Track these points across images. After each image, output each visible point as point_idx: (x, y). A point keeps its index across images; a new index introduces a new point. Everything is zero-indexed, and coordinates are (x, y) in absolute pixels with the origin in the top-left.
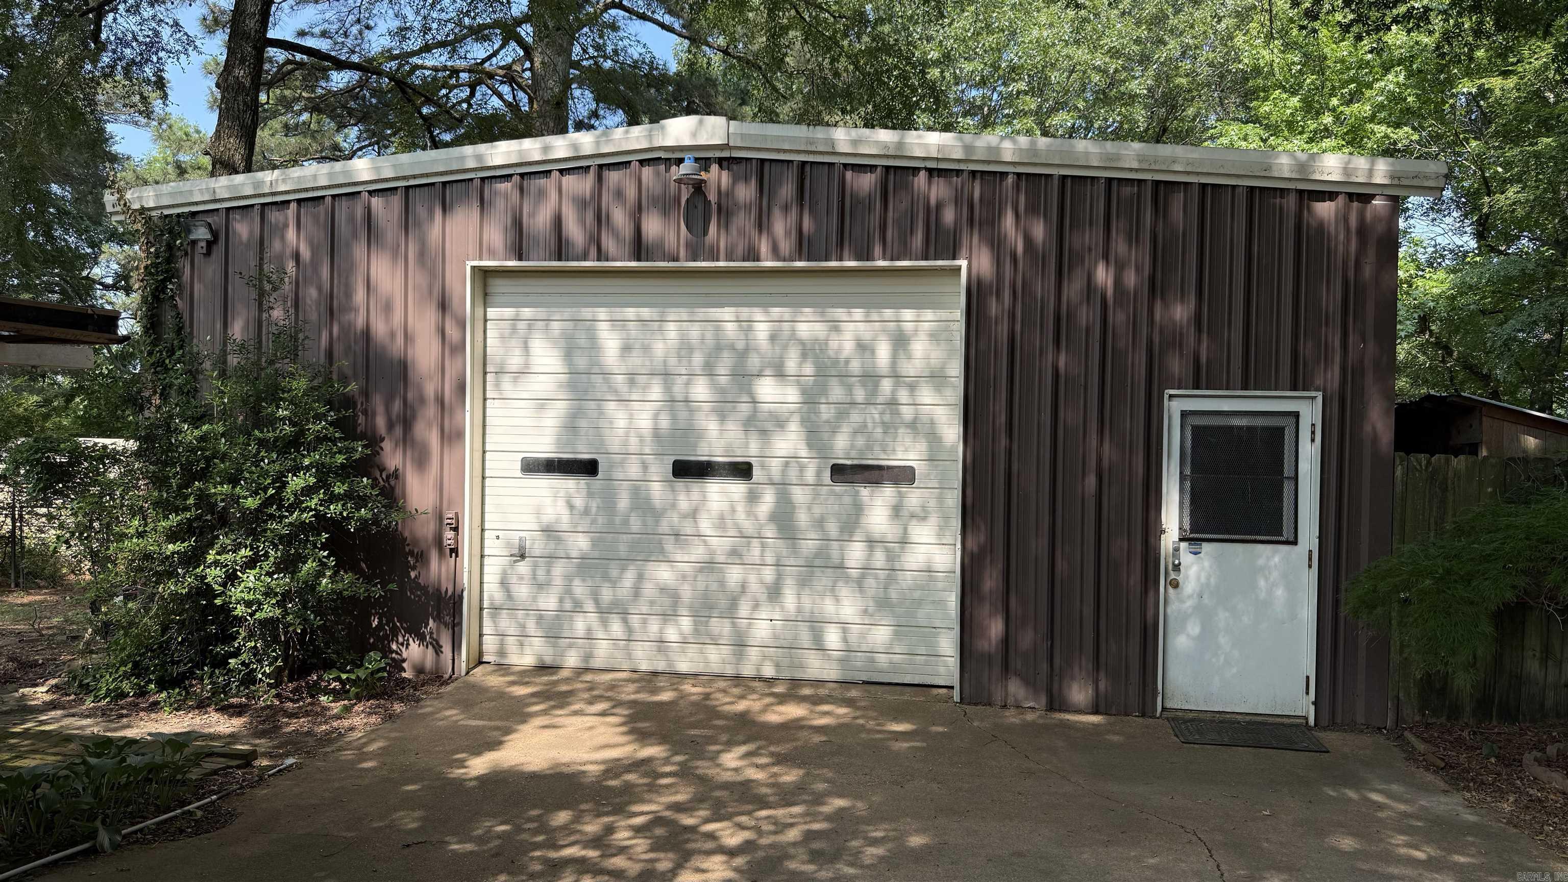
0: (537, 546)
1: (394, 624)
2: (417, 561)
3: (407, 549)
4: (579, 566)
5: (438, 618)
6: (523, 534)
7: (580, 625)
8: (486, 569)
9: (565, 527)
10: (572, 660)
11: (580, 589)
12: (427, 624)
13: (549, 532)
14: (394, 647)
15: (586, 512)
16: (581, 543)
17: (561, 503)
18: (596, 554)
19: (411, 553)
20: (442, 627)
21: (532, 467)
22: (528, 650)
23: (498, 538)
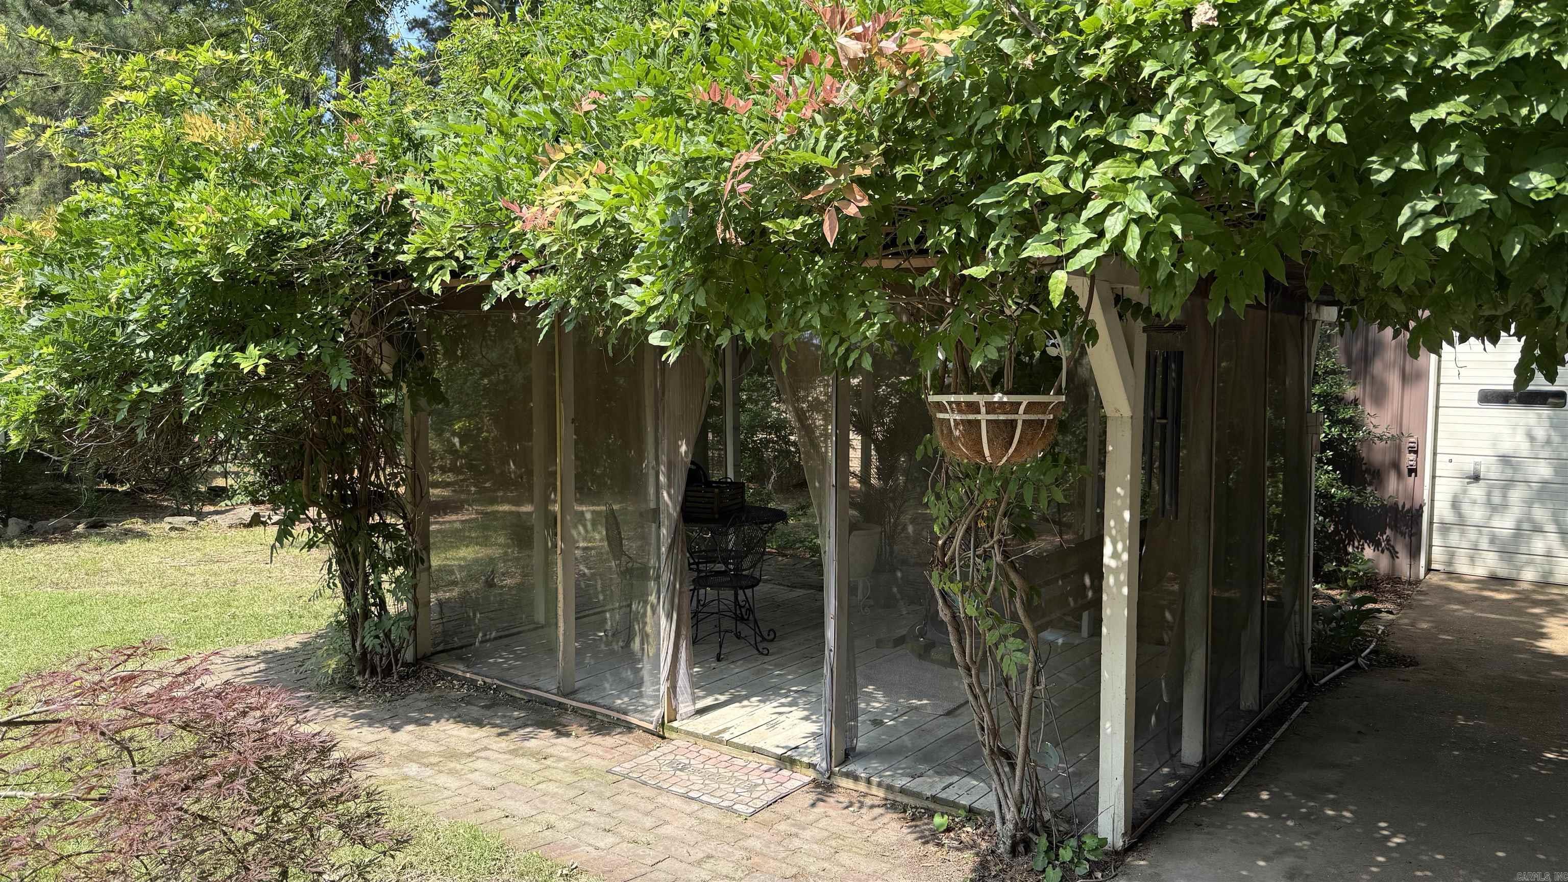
0: (1491, 469)
1: (1351, 531)
2: (1374, 478)
3: (1364, 467)
4: (1541, 491)
5: (1395, 528)
6: (1478, 459)
7: (1538, 545)
8: (1437, 489)
9: (1525, 453)
10: (1529, 575)
11: (1540, 514)
12: (1384, 532)
13: (1505, 460)
14: (1350, 550)
15: (1548, 442)
16: (1543, 471)
17: (1521, 432)
18: (1560, 480)
19: (1368, 471)
20: (1399, 536)
21: (1489, 397)
22: (1479, 562)
23: (1451, 461)
